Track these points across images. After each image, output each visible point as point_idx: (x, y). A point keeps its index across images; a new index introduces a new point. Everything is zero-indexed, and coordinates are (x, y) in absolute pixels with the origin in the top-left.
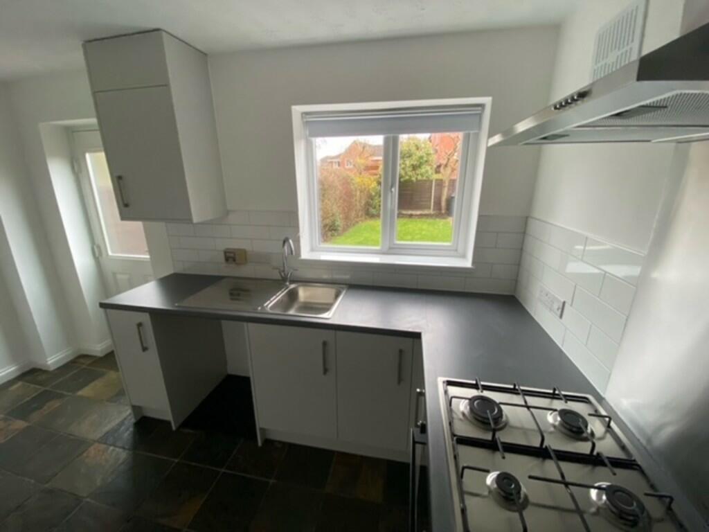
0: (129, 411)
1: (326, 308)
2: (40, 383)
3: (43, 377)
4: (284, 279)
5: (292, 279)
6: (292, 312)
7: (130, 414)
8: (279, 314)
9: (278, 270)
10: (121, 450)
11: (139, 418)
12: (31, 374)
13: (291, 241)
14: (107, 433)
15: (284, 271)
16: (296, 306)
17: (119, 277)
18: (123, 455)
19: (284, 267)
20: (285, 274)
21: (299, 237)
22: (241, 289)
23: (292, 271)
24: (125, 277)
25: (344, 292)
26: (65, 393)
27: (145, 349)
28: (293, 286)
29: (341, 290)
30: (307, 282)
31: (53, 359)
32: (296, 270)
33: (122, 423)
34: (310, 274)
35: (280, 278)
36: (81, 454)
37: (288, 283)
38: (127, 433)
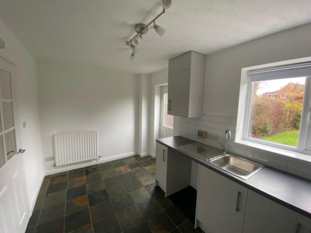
0: (155, 181)
1: (246, 173)
2: (138, 160)
3: (139, 158)
4: (223, 151)
5: (227, 151)
6: (224, 168)
7: (155, 183)
8: (216, 166)
9: (220, 145)
10: (149, 194)
11: (157, 185)
12: (137, 156)
13: (230, 132)
14: (147, 185)
15: (224, 146)
16: (227, 166)
17: (164, 133)
18: (149, 196)
19: (224, 144)
20: (224, 148)
21: (236, 131)
22: (202, 149)
23: (228, 147)
24: (166, 134)
25: (260, 169)
26: (142, 166)
27: (164, 160)
28: (227, 155)
29: (259, 167)
30: (236, 155)
31: (143, 154)
32: (231, 147)
33: (152, 184)
34: (239, 152)
35: (221, 149)
36: (139, 188)
37: (225, 153)
38: (152, 189)
